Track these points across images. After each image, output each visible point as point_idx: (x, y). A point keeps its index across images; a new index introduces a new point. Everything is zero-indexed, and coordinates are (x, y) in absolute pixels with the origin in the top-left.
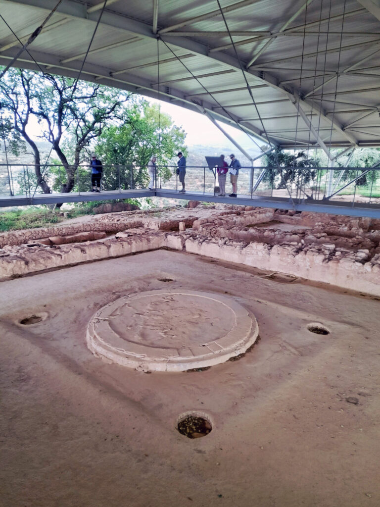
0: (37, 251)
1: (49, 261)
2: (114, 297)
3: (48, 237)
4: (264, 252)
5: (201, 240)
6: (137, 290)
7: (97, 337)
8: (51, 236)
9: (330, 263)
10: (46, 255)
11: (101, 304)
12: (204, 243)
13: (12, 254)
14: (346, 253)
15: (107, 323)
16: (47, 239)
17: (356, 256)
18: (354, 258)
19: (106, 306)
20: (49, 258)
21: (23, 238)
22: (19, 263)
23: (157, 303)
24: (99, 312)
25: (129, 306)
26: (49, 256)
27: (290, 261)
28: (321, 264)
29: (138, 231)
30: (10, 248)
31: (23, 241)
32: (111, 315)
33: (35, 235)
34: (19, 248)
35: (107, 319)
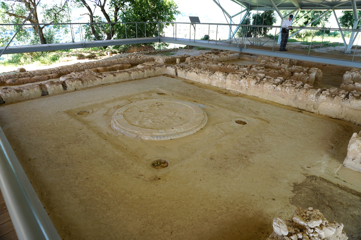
0: (89, 75)
1: (95, 81)
2: (130, 102)
3: (97, 67)
4: (223, 78)
5: (187, 70)
6: (143, 99)
7: (116, 122)
8: (98, 67)
9: (259, 85)
10: (94, 77)
11: (121, 106)
12: (188, 72)
13: (75, 77)
14: (270, 79)
15: (122, 115)
16: (96, 68)
17: (275, 81)
18: (273, 82)
19: (123, 107)
20: (95, 80)
21: (82, 68)
22: (78, 82)
23: (152, 106)
24: (119, 110)
25: (136, 107)
26: (95, 78)
27: (237, 84)
28: (254, 85)
29: (150, 64)
30: (74, 73)
31: (82, 70)
32: (125, 111)
33: (89, 66)
34: (79, 73)
35: (123, 113)
